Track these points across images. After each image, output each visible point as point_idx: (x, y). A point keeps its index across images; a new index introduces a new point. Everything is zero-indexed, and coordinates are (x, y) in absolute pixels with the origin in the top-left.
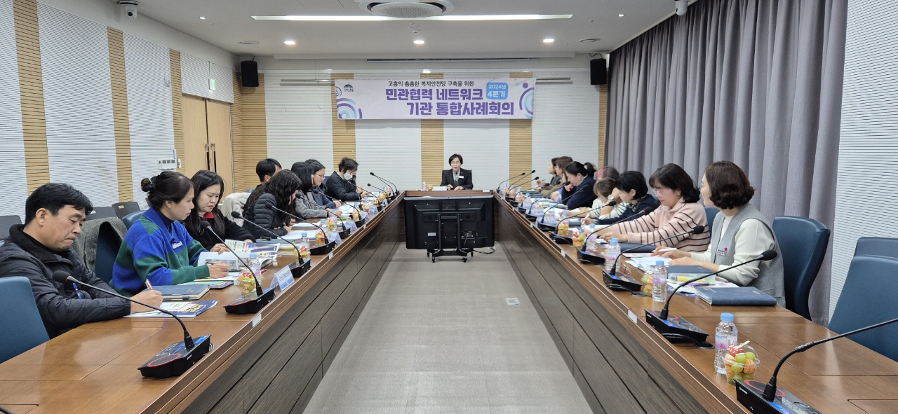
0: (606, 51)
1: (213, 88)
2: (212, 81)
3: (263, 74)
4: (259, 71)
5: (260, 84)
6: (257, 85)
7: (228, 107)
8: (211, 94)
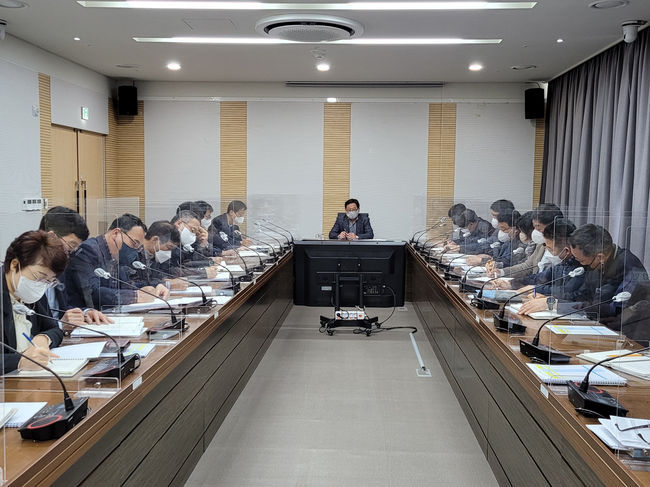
0: (544, 80)
1: (86, 117)
2: (85, 110)
3: (142, 102)
4: (139, 99)
5: (140, 113)
6: (136, 114)
7: (101, 138)
8: (83, 124)
